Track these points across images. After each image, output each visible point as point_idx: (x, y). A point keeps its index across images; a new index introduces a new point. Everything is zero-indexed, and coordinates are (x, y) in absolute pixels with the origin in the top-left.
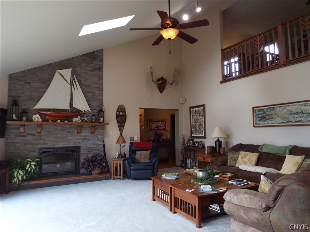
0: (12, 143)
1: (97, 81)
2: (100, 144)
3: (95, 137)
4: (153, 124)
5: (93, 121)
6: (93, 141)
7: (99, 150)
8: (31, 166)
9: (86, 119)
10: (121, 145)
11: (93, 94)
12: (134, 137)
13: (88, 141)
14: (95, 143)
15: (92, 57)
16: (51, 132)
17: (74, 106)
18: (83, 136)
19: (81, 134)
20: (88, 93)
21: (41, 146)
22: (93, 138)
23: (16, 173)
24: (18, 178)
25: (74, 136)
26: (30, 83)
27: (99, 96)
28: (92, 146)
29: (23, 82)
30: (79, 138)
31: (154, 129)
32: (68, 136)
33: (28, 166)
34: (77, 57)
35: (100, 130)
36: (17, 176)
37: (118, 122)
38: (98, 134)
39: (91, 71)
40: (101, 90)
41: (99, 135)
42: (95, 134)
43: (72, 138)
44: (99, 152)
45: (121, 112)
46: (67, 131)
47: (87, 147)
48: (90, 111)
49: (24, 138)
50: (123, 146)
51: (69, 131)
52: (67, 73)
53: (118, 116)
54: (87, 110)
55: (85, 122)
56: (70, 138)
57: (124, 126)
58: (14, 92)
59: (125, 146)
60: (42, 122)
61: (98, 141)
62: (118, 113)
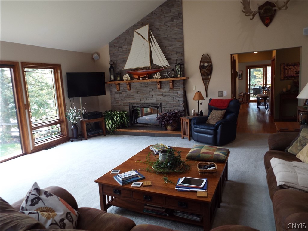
0: (114, 98)
1: (176, 31)
2: (180, 100)
3: (174, 93)
4: (290, 69)
5: (173, 76)
6: (173, 97)
7: (179, 106)
8: (117, 118)
9: (167, 74)
10: (198, 102)
11: (173, 47)
12: (223, 92)
13: (169, 97)
14: (174, 99)
15: (170, 4)
16: (138, 89)
17: (154, 63)
18: (164, 92)
19: (162, 90)
20: (168, 46)
21: (131, 101)
22: (173, 94)
23: (107, 121)
24: (109, 126)
25: (156, 92)
26: (122, 47)
27: (180, 47)
28: (172, 102)
29: (118, 48)
30: (160, 94)
31: (292, 77)
32: (150, 92)
33: (115, 117)
34: (155, 10)
35: (179, 85)
36: (108, 124)
37: (202, 75)
38: (177, 89)
39: (170, 21)
40: (182, 40)
41: (179, 90)
42: (175, 90)
43: (154, 94)
44: (179, 108)
45: (206, 62)
46: (149, 87)
47: (168, 103)
48: (169, 65)
49: (121, 95)
50: (201, 103)
51: (151, 87)
52: (144, 30)
53: (202, 68)
54: (167, 65)
55: (166, 78)
56: (152, 94)
57: (209, 79)
58: (113, 57)
59: (202, 103)
60: (131, 80)
61: (177, 97)
62: (202, 64)
